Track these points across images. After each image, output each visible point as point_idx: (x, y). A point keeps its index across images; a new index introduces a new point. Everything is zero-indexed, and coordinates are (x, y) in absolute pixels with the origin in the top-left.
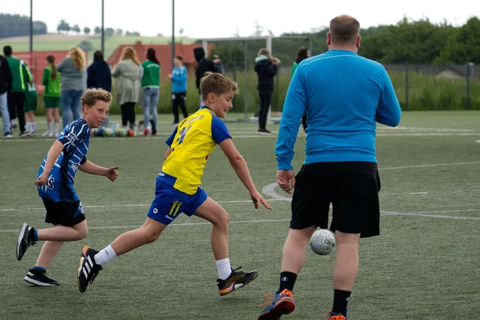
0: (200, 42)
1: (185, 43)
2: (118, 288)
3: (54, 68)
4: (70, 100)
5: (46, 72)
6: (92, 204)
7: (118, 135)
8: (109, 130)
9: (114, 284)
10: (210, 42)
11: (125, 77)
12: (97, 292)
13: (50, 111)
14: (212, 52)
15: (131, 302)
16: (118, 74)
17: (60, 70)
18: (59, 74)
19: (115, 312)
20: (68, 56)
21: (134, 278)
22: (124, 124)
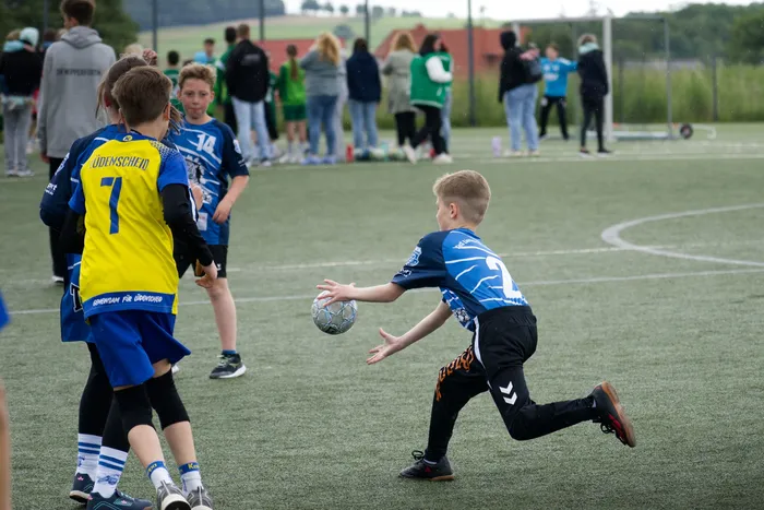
0: (509, 24)
1: (488, 26)
2: (391, 381)
3: (293, 63)
4: (321, 109)
5: (283, 70)
6: (353, 259)
7: (393, 158)
8: (378, 151)
9: (386, 376)
10: (523, 25)
11: (400, 75)
12: (361, 387)
13: (292, 125)
14: (528, 39)
15: (411, 401)
16: (389, 71)
17: (306, 66)
18: (301, 72)
19: (389, 416)
20: (315, 47)
21: (414, 366)
22: (401, 142)
